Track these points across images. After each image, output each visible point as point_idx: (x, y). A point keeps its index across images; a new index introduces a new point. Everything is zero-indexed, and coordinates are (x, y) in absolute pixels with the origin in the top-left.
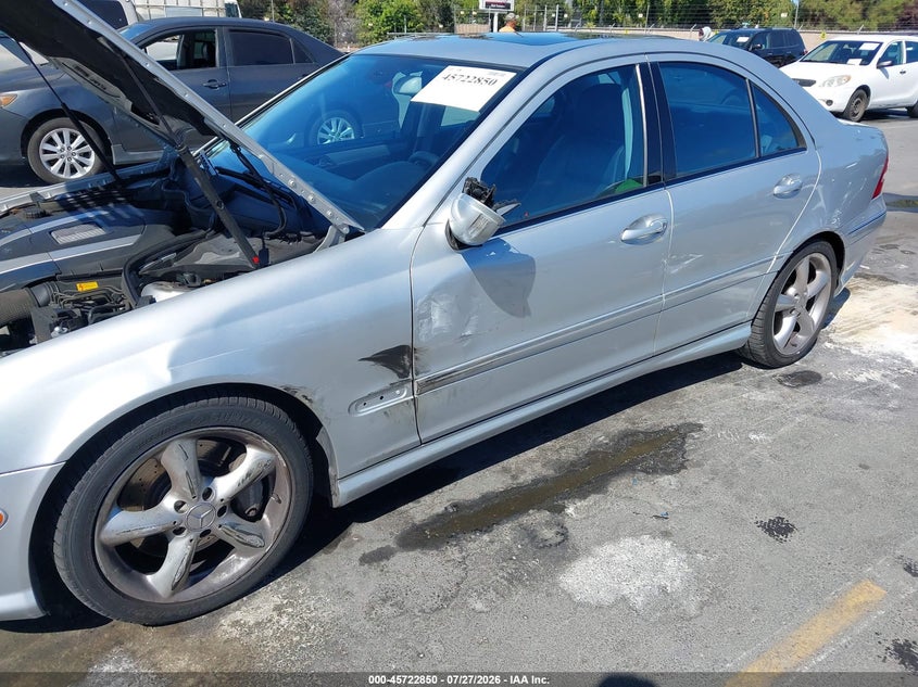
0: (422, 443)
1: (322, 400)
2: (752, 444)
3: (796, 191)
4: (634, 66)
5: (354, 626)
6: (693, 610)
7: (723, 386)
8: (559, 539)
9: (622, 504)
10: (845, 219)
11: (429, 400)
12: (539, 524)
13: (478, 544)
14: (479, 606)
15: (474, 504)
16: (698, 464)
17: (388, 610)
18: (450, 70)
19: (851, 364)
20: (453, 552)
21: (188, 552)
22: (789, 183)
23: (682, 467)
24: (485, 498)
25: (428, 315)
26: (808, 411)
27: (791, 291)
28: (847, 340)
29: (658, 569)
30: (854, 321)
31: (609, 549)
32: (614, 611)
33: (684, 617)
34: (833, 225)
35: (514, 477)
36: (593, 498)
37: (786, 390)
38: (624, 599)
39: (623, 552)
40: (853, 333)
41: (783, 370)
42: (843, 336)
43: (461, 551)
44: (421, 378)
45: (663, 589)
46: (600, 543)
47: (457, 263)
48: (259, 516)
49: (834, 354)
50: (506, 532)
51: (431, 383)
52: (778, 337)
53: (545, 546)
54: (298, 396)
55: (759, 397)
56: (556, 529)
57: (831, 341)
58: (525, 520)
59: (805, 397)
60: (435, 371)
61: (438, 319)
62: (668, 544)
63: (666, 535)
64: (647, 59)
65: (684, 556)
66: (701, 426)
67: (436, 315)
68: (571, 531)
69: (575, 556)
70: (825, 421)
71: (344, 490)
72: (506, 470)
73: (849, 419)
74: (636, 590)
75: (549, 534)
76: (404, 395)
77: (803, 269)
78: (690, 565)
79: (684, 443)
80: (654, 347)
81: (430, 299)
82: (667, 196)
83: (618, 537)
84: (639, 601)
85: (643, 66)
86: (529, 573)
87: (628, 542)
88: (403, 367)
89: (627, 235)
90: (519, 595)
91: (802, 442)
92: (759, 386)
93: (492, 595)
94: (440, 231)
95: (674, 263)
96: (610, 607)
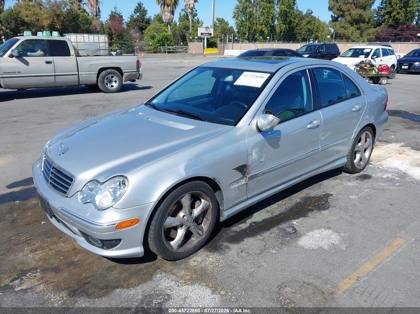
0: (248, 199)
1: (222, 182)
2: (352, 200)
3: (359, 110)
4: (306, 69)
5: (235, 259)
6: (344, 249)
7: (336, 181)
8: (294, 231)
9: (312, 220)
10: (375, 119)
11: (251, 183)
12: (285, 227)
13: (266, 234)
14: (274, 252)
15: (260, 223)
16: (335, 207)
17: (244, 254)
18: (245, 73)
19: (380, 172)
20: (259, 237)
21: (184, 233)
22: (357, 107)
23: (329, 207)
24: (264, 220)
25: (251, 154)
26: (368, 188)
27: (360, 144)
28: (377, 164)
29: (329, 238)
30: (378, 157)
31: (311, 233)
32: (318, 251)
33: (342, 251)
34: (372, 121)
35: (271, 214)
36: (301, 219)
37: (359, 181)
38: (321, 247)
39: (317, 234)
40: (379, 161)
41: (356, 174)
42: (376, 162)
43: (262, 237)
44: (249, 176)
45: (333, 244)
46: (308, 232)
47: (260, 137)
48: (201, 223)
49: (373, 169)
50: (275, 230)
51: (252, 178)
52: (355, 161)
53: (289, 233)
54: (216, 181)
55: (350, 184)
56: (292, 229)
57: (371, 164)
58: (280, 226)
59: (366, 184)
60: (253, 173)
61: (254, 155)
62: (331, 231)
63: (329, 228)
64: (310, 67)
65: (337, 234)
66: (332, 194)
67: (254, 154)
68: (297, 229)
69: (300, 236)
70: (375, 191)
71: (226, 214)
72: (268, 212)
73: (383, 190)
74: (325, 244)
75: (290, 230)
76: (243, 182)
77: (363, 137)
78: (340, 236)
79: (327, 200)
80: (316, 166)
81: (252, 149)
82: (320, 112)
83: (313, 230)
84: (326, 247)
85: (309, 70)
86: (287, 242)
87: (318, 231)
88: (244, 172)
89: (309, 126)
90: (286, 248)
91: (368, 198)
92: (349, 180)
93: (277, 248)
94: (254, 126)
95: (323, 136)
96: (317, 250)
